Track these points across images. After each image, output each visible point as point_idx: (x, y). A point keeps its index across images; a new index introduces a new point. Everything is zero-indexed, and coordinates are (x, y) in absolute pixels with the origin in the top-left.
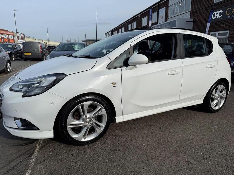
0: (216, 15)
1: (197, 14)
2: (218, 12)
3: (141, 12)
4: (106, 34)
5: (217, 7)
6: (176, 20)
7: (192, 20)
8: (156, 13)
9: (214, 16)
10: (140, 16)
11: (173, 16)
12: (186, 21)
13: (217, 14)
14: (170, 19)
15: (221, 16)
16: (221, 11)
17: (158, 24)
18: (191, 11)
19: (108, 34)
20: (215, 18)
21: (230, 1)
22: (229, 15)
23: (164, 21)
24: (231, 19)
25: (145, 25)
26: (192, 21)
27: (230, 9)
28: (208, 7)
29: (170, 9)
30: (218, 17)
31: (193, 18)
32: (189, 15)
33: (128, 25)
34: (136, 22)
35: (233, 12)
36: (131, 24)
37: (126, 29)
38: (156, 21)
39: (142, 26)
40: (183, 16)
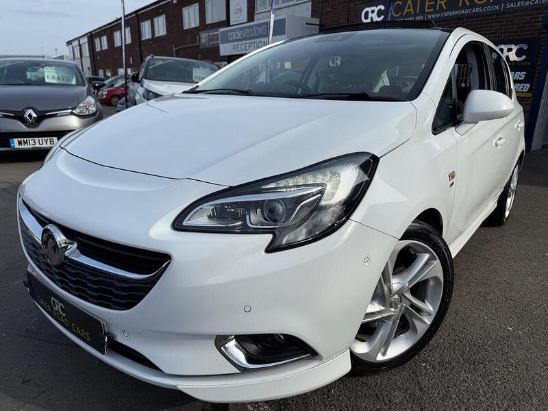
0: (370, 15)
1: (328, 10)
2: (376, 9)
4: (69, 43)
6: (285, 19)
7: (317, 21)
9: (366, 17)
10: (175, 1)
11: (269, 9)
12: (307, 24)
13: (373, 12)
14: (259, 16)
15: (382, 17)
16: (382, 7)
17: (229, 25)
18: (312, 1)
19: (76, 43)
20: (369, 20)
23: (246, 21)
25: (193, 25)
26: (318, 25)
27: (401, 3)
30: (375, 20)
31: (318, 17)
32: (308, 9)
33: (142, 23)
34: (164, 16)
35: (406, 10)
36: (149, 21)
37: (137, 33)
38: (224, 18)
39: (185, 29)
40: (292, 12)
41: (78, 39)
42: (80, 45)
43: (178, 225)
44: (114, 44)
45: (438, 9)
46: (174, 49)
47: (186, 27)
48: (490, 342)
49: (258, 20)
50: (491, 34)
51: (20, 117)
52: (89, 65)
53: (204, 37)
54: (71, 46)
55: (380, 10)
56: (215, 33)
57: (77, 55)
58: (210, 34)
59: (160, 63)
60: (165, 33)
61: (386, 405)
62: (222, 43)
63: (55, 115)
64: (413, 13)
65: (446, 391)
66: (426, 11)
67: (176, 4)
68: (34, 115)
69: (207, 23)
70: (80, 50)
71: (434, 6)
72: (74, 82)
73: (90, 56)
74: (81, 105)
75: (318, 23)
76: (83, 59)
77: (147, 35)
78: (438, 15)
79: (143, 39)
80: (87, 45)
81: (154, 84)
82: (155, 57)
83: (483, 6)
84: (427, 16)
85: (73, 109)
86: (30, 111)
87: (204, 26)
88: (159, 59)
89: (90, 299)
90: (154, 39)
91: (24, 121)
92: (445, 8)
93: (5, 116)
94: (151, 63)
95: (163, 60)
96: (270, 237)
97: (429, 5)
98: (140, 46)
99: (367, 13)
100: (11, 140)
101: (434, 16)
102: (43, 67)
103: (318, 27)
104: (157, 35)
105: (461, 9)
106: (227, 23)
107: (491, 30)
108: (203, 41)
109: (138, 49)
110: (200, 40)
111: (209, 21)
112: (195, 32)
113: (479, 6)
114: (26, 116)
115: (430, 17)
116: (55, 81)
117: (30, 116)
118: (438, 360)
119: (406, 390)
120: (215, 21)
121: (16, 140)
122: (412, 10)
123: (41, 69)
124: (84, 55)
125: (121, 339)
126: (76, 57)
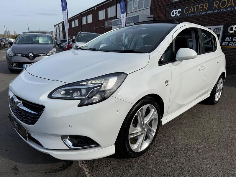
0: (175, 13)
1: (157, 11)
2: (177, 11)
3: (98, 5)
4: (55, 26)
5: (175, 6)
6: (138, 16)
7: (152, 16)
8: (115, 7)
9: (173, 14)
10: (96, 9)
11: (133, 11)
12: (148, 17)
14: (129, 14)
15: (180, 14)
16: (180, 10)
17: (116, 18)
18: (151, 8)
19: (57, 26)
20: (174, 15)
21: (187, 1)
22: (186, 14)
24: (189, 18)
25: (102, 19)
26: (152, 18)
27: (188, 8)
28: (167, 5)
29: (129, 4)
30: (177, 15)
31: (153, 15)
32: (149, 11)
33: (83, 18)
34: (91, 15)
35: (190, 11)
36: (86, 17)
37: (81, 22)
38: (115, 15)
39: (99, 20)
40: (142, 12)
41: (58, 24)
42: (59, 27)
43: (50, 96)
44: (72, 27)
45: (204, 10)
46: (95, 28)
47: (100, 19)
48: (184, 149)
49: (128, 16)
50: (228, 21)
51: (27, 56)
52: (62, 35)
53: (107, 23)
54: (55, 27)
55: (179, 11)
56: (111, 22)
57: (58, 31)
58: (109, 22)
59: (83, 35)
60: (91, 22)
61: (130, 168)
62: (113, 26)
63: (40, 56)
64: (193, 12)
65: (156, 166)
66: (199, 11)
67: (96, 10)
68: (32, 56)
69: (108, 17)
70: (59, 29)
71: (202, 9)
72: (50, 43)
73: (63, 31)
74: (50, 52)
75: (153, 17)
76: (60, 32)
77: (84, 23)
78: (204, 13)
79: (83, 24)
80: (61, 27)
81: (79, 43)
82: (81, 33)
83: (224, 8)
84: (199, 14)
85: (48, 53)
86: (31, 54)
87: (107, 19)
88: (83, 33)
89: (24, 121)
90: (87, 24)
91: (28, 58)
92: (207, 10)
93: (22, 56)
94: (80, 35)
95: (85, 34)
96: (79, 101)
97: (200, 9)
98: (82, 27)
99: (173, 12)
100: (23, 65)
101: (202, 13)
102: (38, 37)
103: (153, 19)
104: (88, 23)
105: (214, 10)
106: (116, 17)
107: (228, 19)
108: (106, 25)
109: (81, 28)
110: (105, 25)
111: (109, 17)
112: (103, 21)
113: (222, 9)
114: (29, 56)
115: (200, 13)
116: (42, 42)
117: (31, 56)
118: (159, 154)
119: (141, 164)
120: (111, 17)
121: (25, 65)
122: (193, 11)
123: (37, 38)
124: (60, 31)
125: (33, 136)
126: (57, 31)
